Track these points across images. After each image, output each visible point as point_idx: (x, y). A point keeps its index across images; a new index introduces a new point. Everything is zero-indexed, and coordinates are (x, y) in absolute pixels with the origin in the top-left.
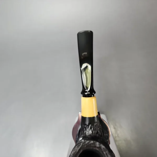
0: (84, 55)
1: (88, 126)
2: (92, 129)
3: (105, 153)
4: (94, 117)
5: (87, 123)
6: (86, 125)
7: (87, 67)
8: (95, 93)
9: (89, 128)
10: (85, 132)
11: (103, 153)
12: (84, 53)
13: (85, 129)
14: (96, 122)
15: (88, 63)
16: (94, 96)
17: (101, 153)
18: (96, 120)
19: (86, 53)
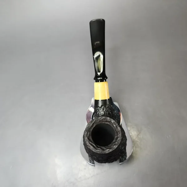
0: (97, 44)
1: (101, 108)
2: (105, 110)
3: (115, 126)
4: (106, 100)
5: (100, 105)
6: (99, 107)
7: (99, 56)
8: (107, 78)
9: (102, 109)
10: (98, 113)
11: (114, 126)
12: (97, 43)
13: (98, 111)
14: (108, 105)
15: (100, 52)
16: (105, 81)
17: (112, 126)
18: (108, 103)
19: (99, 42)
